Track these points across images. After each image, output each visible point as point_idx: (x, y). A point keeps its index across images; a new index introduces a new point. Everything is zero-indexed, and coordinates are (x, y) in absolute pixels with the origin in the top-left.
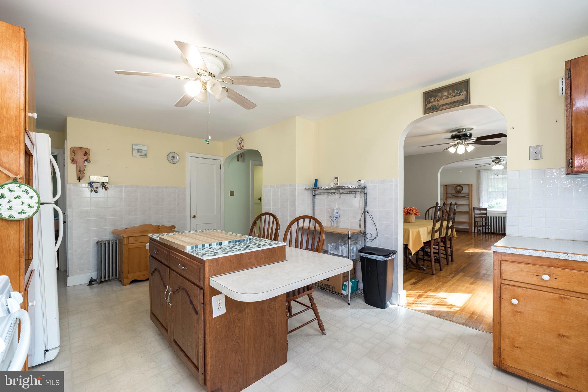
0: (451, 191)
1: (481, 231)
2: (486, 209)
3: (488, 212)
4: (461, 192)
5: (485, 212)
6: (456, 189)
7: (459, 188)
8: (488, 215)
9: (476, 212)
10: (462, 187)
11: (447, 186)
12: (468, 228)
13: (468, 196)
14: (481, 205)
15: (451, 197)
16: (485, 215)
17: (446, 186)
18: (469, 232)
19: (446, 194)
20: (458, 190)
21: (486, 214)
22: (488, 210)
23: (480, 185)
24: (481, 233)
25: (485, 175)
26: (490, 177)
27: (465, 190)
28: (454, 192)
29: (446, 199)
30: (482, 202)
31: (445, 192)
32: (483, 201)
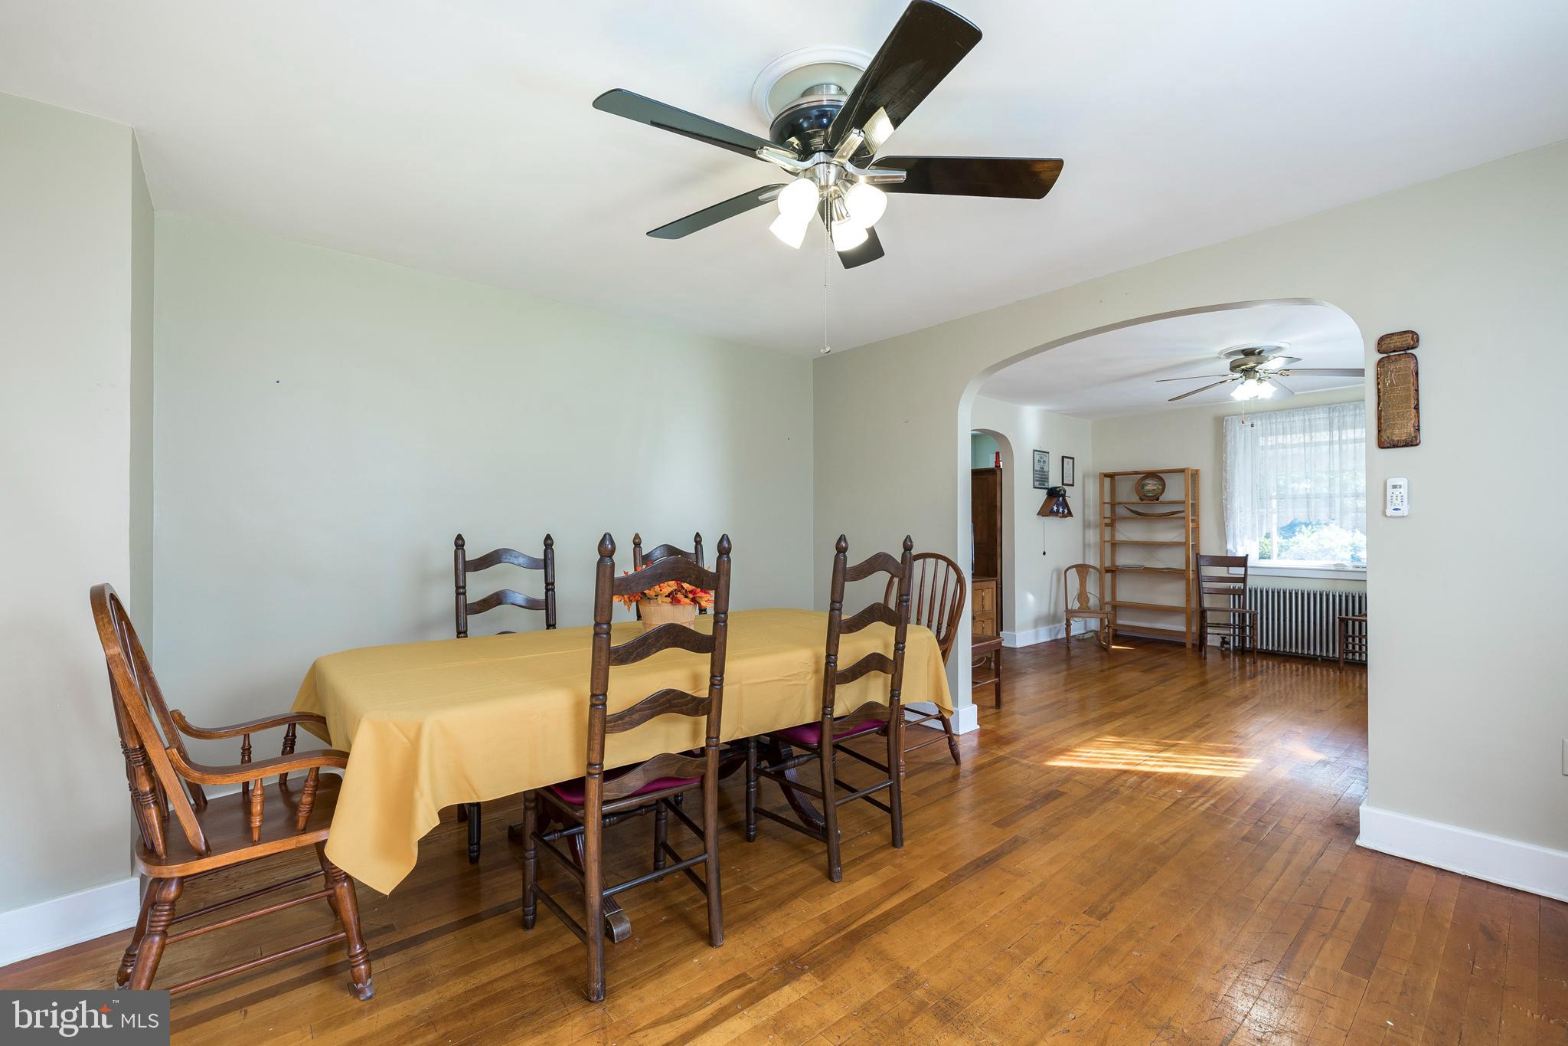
0: (1126, 492)
1: (1228, 643)
2: (1242, 562)
3: (1249, 573)
4: (1158, 499)
5: (1238, 571)
6: (1143, 486)
7: (1151, 485)
8: (1251, 583)
9: (1209, 571)
10: (1162, 479)
11: (1116, 477)
12: (1183, 629)
13: (1185, 514)
14: (1230, 546)
15: (1125, 519)
16: (1241, 585)
17: (1111, 476)
18: (1183, 645)
19: (1113, 505)
20: (1149, 491)
21: (1243, 580)
22: (1249, 564)
23: (1226, 471)
24: (1229, 649)
25: (1243, 436)
26: (1261, 442)
27: (1174, 491)
28: (1135, 499)
29: (1111, 525)
30: (1234, 536)
31: (1107, 499)
32: (1237, 532)
